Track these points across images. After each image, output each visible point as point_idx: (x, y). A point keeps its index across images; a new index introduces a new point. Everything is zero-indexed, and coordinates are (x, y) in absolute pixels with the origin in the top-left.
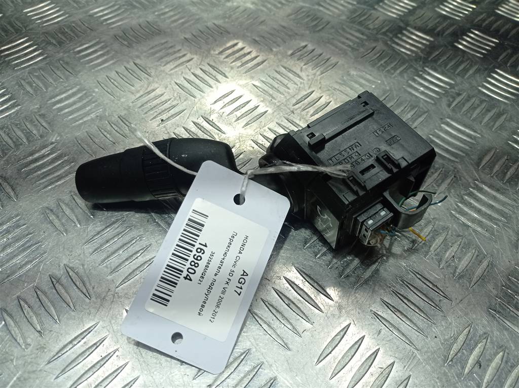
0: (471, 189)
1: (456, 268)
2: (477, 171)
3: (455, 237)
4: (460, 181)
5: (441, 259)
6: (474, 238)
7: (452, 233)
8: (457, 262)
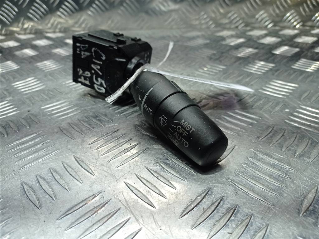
0: (297, 109)
1: (296, 150)
2: (300, 101)
3: (291, 134)
4: (288, 106)
5: (282, 146)
6: (306, 133)
7: (288, 131)
8: (295, 147)
